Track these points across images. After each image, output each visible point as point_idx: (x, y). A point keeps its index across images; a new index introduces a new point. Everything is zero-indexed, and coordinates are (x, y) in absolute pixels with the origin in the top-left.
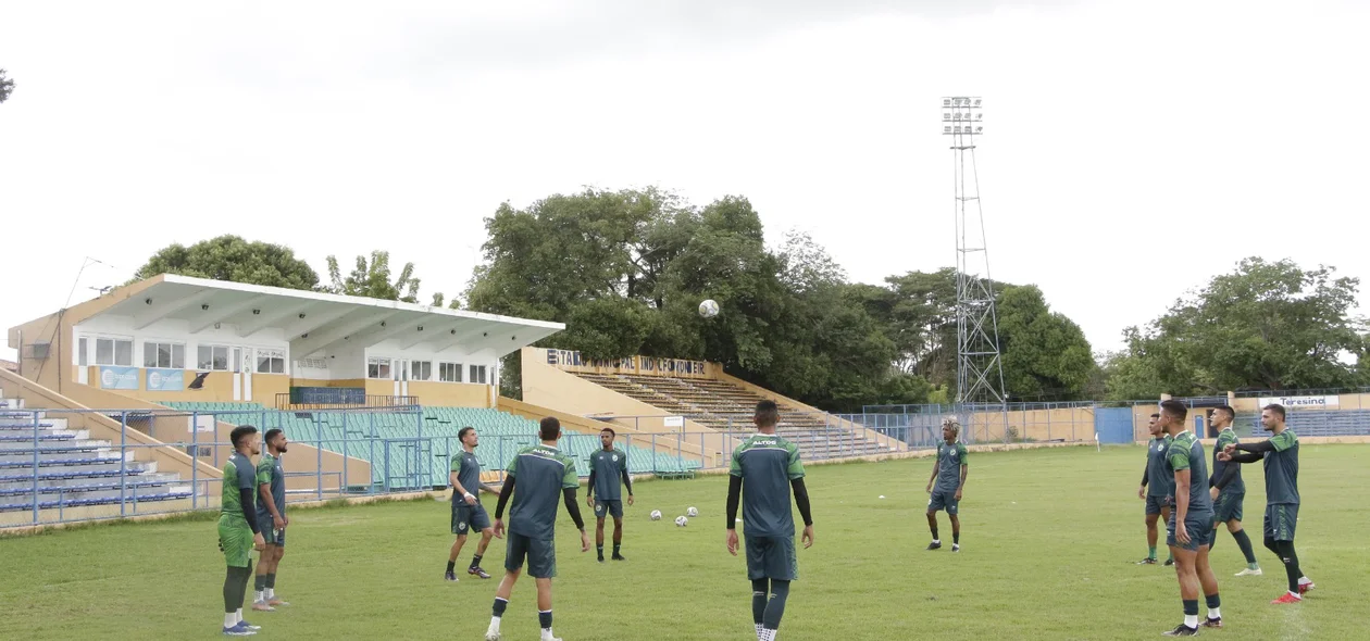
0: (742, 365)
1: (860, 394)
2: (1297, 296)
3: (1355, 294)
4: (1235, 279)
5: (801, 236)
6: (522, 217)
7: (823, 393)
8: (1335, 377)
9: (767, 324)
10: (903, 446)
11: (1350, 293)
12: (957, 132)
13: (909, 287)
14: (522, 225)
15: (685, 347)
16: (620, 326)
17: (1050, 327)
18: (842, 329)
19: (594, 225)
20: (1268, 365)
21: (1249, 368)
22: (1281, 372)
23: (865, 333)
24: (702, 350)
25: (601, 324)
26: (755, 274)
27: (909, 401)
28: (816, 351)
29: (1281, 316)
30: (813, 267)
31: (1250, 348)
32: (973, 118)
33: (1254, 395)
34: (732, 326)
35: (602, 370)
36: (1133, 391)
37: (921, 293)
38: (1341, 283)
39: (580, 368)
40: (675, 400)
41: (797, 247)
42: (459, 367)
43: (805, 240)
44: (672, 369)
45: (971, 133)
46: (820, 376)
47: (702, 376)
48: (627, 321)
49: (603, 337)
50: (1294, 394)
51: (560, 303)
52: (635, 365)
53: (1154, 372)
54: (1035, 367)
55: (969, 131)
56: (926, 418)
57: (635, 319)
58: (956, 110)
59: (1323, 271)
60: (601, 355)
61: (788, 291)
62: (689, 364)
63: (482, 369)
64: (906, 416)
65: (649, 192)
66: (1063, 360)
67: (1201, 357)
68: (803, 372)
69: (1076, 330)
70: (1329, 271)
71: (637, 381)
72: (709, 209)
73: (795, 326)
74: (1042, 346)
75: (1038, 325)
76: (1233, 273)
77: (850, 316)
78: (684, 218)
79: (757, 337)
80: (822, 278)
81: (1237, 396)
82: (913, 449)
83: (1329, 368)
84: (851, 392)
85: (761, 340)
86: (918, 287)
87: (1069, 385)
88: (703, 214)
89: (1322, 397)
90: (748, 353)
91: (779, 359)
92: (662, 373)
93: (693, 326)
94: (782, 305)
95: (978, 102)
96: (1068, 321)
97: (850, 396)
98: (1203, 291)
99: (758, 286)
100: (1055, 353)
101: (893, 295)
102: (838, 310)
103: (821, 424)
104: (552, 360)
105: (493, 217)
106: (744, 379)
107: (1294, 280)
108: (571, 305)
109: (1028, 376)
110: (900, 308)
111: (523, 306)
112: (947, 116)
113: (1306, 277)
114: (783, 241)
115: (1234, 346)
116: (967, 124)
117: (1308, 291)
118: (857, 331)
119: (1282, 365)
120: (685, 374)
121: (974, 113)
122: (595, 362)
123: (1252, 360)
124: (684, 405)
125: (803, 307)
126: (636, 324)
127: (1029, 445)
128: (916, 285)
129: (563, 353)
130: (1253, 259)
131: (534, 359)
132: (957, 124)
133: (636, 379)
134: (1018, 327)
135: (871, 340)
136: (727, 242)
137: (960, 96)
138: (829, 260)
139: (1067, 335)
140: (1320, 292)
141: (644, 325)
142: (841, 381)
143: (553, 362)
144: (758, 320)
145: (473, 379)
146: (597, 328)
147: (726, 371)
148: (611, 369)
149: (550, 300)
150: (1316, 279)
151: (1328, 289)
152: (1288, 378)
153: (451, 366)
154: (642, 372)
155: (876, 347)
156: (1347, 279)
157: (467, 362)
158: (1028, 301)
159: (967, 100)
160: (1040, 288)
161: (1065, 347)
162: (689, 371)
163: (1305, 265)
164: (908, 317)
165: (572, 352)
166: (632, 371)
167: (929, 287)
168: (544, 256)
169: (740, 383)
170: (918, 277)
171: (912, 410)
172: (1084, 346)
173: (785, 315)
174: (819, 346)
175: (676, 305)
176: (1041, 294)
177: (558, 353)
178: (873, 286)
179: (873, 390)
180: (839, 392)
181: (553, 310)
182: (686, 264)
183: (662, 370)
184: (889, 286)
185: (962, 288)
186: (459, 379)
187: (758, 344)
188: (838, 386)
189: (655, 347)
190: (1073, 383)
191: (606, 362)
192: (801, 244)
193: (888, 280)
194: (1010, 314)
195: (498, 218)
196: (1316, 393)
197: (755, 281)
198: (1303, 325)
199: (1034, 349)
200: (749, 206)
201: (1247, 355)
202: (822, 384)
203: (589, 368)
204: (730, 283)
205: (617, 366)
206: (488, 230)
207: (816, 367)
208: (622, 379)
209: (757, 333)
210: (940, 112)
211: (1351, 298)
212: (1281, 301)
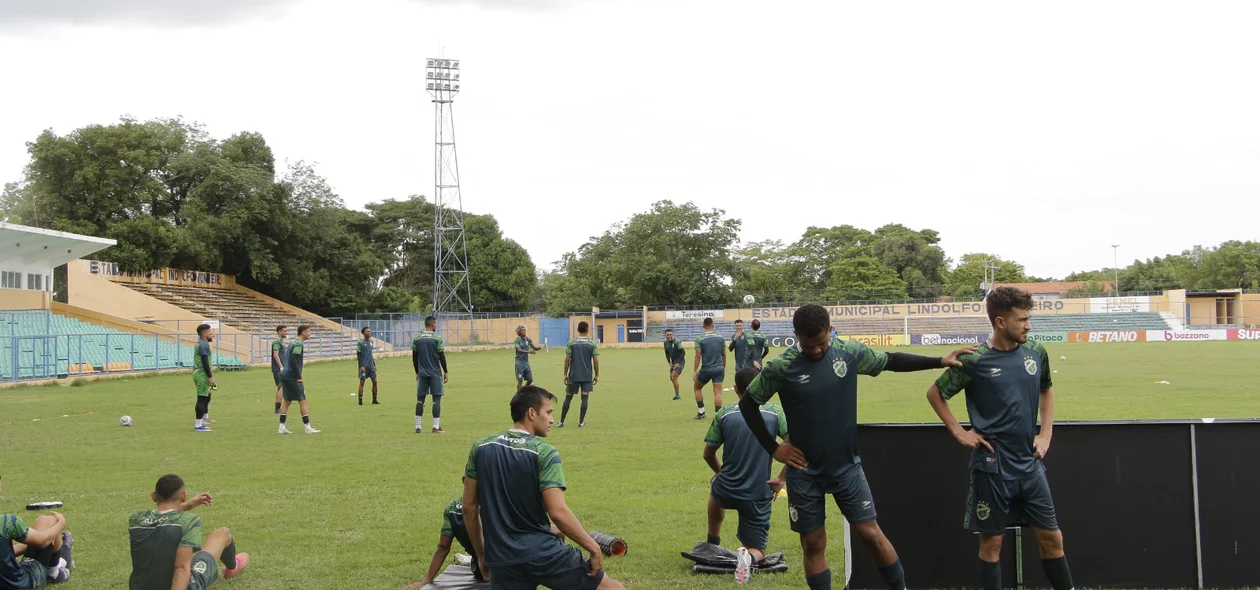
0: (254, 277)
1: (354, 304)
2: (696, 232)
3: (737, 232)
4: (650, 217)
5: (305, 169)
6: (62, 143)
7: (323, 303)
8: (722, 296)
9: (276, 243)
10: (389, 346)
11: (734, 232)
12: (438, 89)
13: (385, 214)
14: (65, 150)
15: (207, 261)
16: (154, 242)
17: (503, 251)
18: (339, 249)
19: (132, 154)
20: (673, 284)
21: (659, 287)
22: (682, 291)
23: (358, 253)
24: (220, 264)
25: (138, 240)
26: (269, 201)
27: (395, 310)
28: (316, 268)
29: (684, 247)
30: (314, 196)
31: (661, 272)
32: (451, 77)
33: (661, 309)
34: (246, 245)
35: (136, 279)
36: (572, 304)
37: (395, 219)
38: (729, 223)
39: (117, 278)
40: (202, 306)
41: (301, 179)
42: (19, 276)
43: (308, 172)
44: (194, 279)
45: (450, 90)
46: (321, 288)
47: (218, 286)
48: (160, 238)
49: (139, 252)
50: (691, 308)
51: (98, 220)
52: (163, 276)
53: (588, 290)
54: (490, 283)
55: (448, 88)
56: (407, 324)
57: (168, 237)
58: (438, 70)
59: (715, 214)
60: (137, 267)
61: (294, 216)
62: (208, 275)
63: (38, 277)
64: (391, 321)
65: (171, 124)
66: (513, 278)
67: (624, 279)
68: (306, 284)
69: (524, 253)
70: (721, 213)
71: (167, 290)
72: (227, 142)
73: (300, 246)
74: (495, 266)
75: (493, 248)
76: (649, 213)
77: (346, 239)
78: (204, 150)
79: (267, 253)
80: (322, 206)
81: (649, 310)
82: (397, 350)
83: (717, 289)
84: (346, 302)
85: (271, 256)
86: (393, 214)
87: (518, 298)
88: (222, 147)
89: (712, 311)
90: (260, 267)
91: (286, 274)
92: (184, 283)
93: (215, 244)
94: (290, 227)
95: (456, 64)
96: (517, 246)
97: (346, 305)
98: (626, 225)
99: (270, 211)
100: (506, 272)
101: (372, 220)
102: (335, 233)
103: (322, 328)
104: (94, 271)
105: (35, 142)
106: (255, 290)
107: (694, 219)
108: (109, 223)
109: (484, 291)
110: (378, 231)
111: (65, 222)
112: (430, 74)
113: (703, 218)
114: (290, 173)
115: (649, 270)
116: (447, 82)
117: (704, 229)
118: (351, 251)
119: (684, 286)
120: (205, 285)
121: (453, 73)
122: (131, 273)
123: (662, 281)
124: (210, 311)
125: (307, 230)
126: (168, 241)
127: (490, 347)
128: (389, 212)
129: (103, 265)
130: (665, 202)
131: (78, 269)
132: (438, 81)
133: (165, 287)
134: (477, 250)
135: (364, 259)
136: (245, 174)
137: (441, 58)
138: (329, 191)
139: (517, 257)
140: (713, 229)
141: (174, 242)
142: (336, 292)
143: (96, 272)
144: (269, 239)
145: (30, 287)
146: (134, 244)
147: (239, 282)
148: (144, 279)
149: (90, 217)
150: (711, 219)
151: (718, 228)
152: (687, 297)
153: (11, 274)
154: (169, 282)
155: (368, 265)
156: (732, 220)
157: (25, 271)
158: (484, 229)
159: (448, 62)
160: (495, 217)
161: (514, 267)
162: (208, 282)
163: (704, 208)
164: (384, 239)
165: (111, 264)
166: (161, 281)
167: (402, 214)
168: (85, 179)
169: (251, 293)
170: (392, 205)
171: (396, 318)
172: (530, 266)
173: (293, 238)
174: (319, 263)
175: (201, 225)
176: (496, 223)
177: (100, 264)
178: (354, 212)
179: (365, 300)
180: (336, 301)
181: (93, 227)
182: (208, 190)
183: (186, 281)
184: (368, 212)
185: (438, 219)
186: (18, 285)
187: (269, 260)
188: (334, 296)
189: (183, 262)
190: (520, 297)
191: (140, 273)
192: (304, 177)
193: (367, 207)
194: (470, 239)
195: (41, 144)
196: (707, 308)
197: (267, 206)
198: (698, 254)
199: (490, 269)
200: (263, 142)
201: (658, 278)
202: (322, 295)
203: (125, 278)
204: (247, 209)
205: (149, 276)
206: (31, 154)
207: (317, 281)
208: (154, 288)
209: (268, 251)
210: (424, 71)
211: (735, 236)
212: (683, 236)
